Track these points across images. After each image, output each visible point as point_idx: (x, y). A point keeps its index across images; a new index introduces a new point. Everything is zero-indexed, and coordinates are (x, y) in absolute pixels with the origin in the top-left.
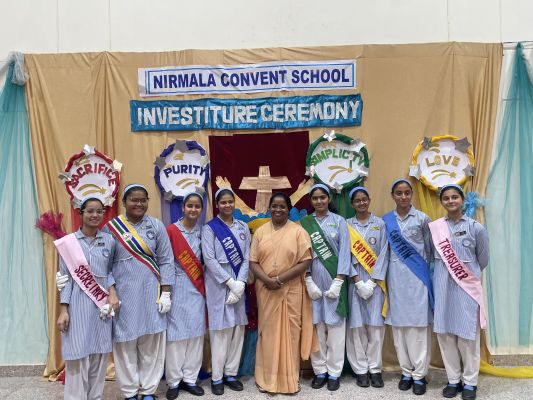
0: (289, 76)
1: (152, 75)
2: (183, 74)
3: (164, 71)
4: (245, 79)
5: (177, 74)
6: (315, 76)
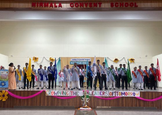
0: (85, 60)
3: (73, 59)
4: (81, 60)
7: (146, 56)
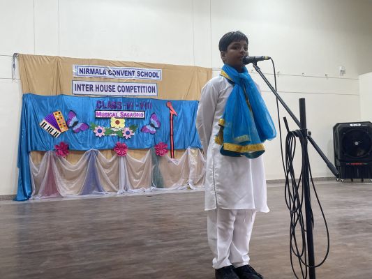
0: (136, 73)
1: (79, 68)
2: (92, 68)
3: (84, 66)
4: (118, 73)
5: (90, 68)
6: (146, 74)
7: (343, 72)
